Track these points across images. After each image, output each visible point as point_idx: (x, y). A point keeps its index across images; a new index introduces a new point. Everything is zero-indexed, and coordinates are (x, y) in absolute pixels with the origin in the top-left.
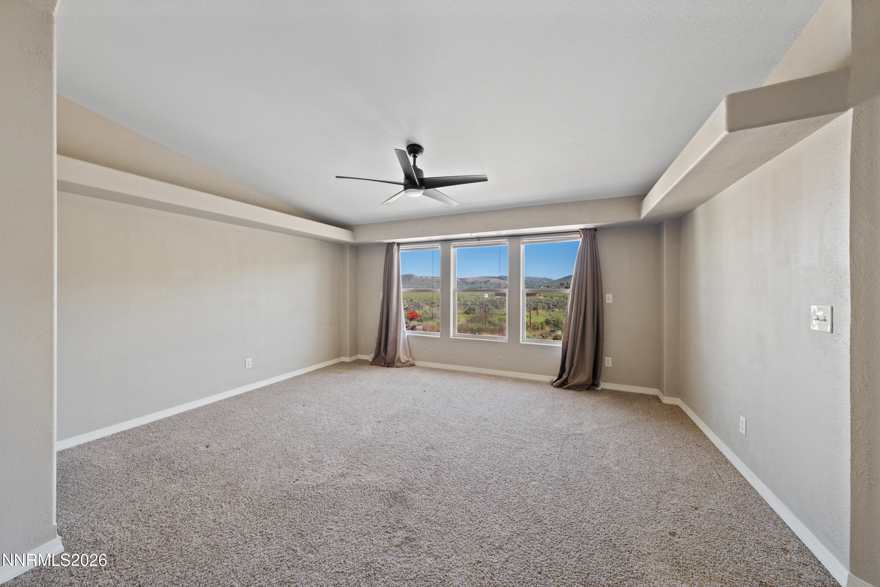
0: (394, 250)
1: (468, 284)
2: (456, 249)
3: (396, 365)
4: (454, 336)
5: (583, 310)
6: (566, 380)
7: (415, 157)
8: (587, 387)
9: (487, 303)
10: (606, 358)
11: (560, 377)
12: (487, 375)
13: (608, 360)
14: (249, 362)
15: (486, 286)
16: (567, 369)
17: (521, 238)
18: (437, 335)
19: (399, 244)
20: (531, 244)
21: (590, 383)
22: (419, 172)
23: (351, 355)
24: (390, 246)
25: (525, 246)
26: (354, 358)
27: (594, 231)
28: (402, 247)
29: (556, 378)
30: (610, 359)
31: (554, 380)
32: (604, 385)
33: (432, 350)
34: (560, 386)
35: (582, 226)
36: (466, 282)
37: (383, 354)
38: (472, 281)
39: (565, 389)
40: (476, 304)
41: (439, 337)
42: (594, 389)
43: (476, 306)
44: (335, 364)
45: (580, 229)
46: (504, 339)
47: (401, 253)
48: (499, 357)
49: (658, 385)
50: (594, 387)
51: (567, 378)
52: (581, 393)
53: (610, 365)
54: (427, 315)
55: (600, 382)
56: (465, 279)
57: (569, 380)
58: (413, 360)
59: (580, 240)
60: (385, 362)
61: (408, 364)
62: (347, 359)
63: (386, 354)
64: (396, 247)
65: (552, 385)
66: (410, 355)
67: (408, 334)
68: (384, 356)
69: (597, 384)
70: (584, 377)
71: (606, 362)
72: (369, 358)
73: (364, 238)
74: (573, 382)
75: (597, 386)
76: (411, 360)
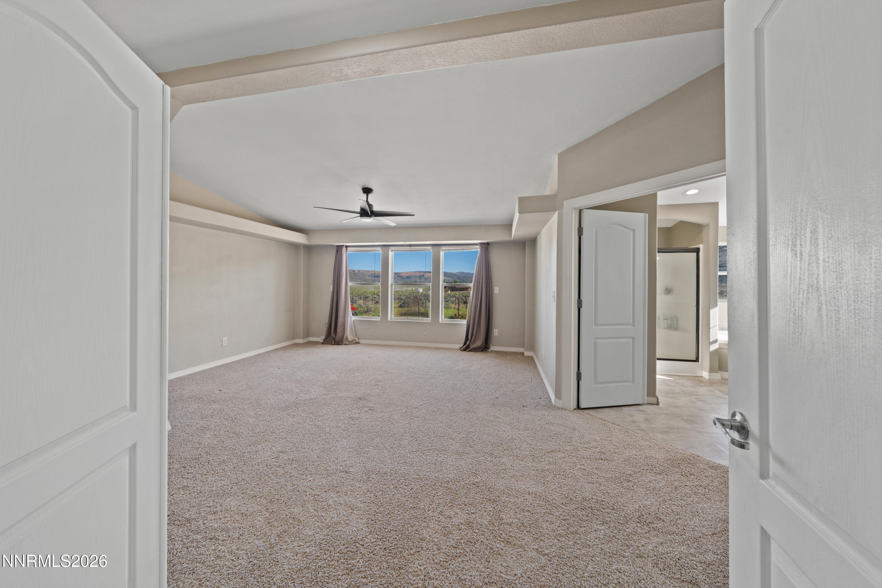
0: (343, 251)
1: (403, 278)
2: (393, 252)
3: (344, 343)
4: (391, 319)
5: (480, 298)
6: (469, 345)
7: (367, 195)
8: (481, 349)
9: (421, 297)
10: (495, 330)
11: (465, 344)
12: (416, 347)
13: (496, 331)
14: (225, 340)
15: (420, 280)
16: (469, 338)
17: (441, 246)
18: (378, 319)
19: (347, 247)
20: (448, 251)
21: (484, 346)
22: (370, 206)
23: (304, 338)
24: (339, 249)
25: (444, 253)
26: (306, 340)
27: (487, 244)
28: (349, 249)
29: (462, 345)
30: (497, 330)
31: (461, 346)
32: (493, 348)
33: (374, 330)
34: (465, 350)
35: (480, 241)
36: (400, 277)
37: (333, 335)
38: (407, 275)
39: (468, 351)
40: (410, 298)
41: (380, 320)
42: (486, 351)
43: (410, 300)
44: (291, 345)
45: (479, 243)
46: (428, 320)
47: (348, 253)
48: (425, 333)
49: (523, 346)
50: (486, 349)
51: (469, 344)
52: (477, 353)
53: (497, 335)
54: (362, 309)
55: (490, 345)
56: (400, 273)
57: (471, 345)
58: (358, 339)
59: (479, 250)
60: (335, 341)
61: (354, 342)
62: (301, 341)
63: (336, 334)
64: (344, 249)
65: (460, 350)
66: (356, 335)
67: (354, 319)
68: (334, 336)
69: (488, 347)
70: (479, 343)
71: (494, 332)
72: (321, 339)
73: (317, 240)
74: (472, 347)
75: (488, 348)
76: (357, 339)
